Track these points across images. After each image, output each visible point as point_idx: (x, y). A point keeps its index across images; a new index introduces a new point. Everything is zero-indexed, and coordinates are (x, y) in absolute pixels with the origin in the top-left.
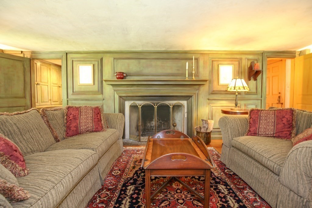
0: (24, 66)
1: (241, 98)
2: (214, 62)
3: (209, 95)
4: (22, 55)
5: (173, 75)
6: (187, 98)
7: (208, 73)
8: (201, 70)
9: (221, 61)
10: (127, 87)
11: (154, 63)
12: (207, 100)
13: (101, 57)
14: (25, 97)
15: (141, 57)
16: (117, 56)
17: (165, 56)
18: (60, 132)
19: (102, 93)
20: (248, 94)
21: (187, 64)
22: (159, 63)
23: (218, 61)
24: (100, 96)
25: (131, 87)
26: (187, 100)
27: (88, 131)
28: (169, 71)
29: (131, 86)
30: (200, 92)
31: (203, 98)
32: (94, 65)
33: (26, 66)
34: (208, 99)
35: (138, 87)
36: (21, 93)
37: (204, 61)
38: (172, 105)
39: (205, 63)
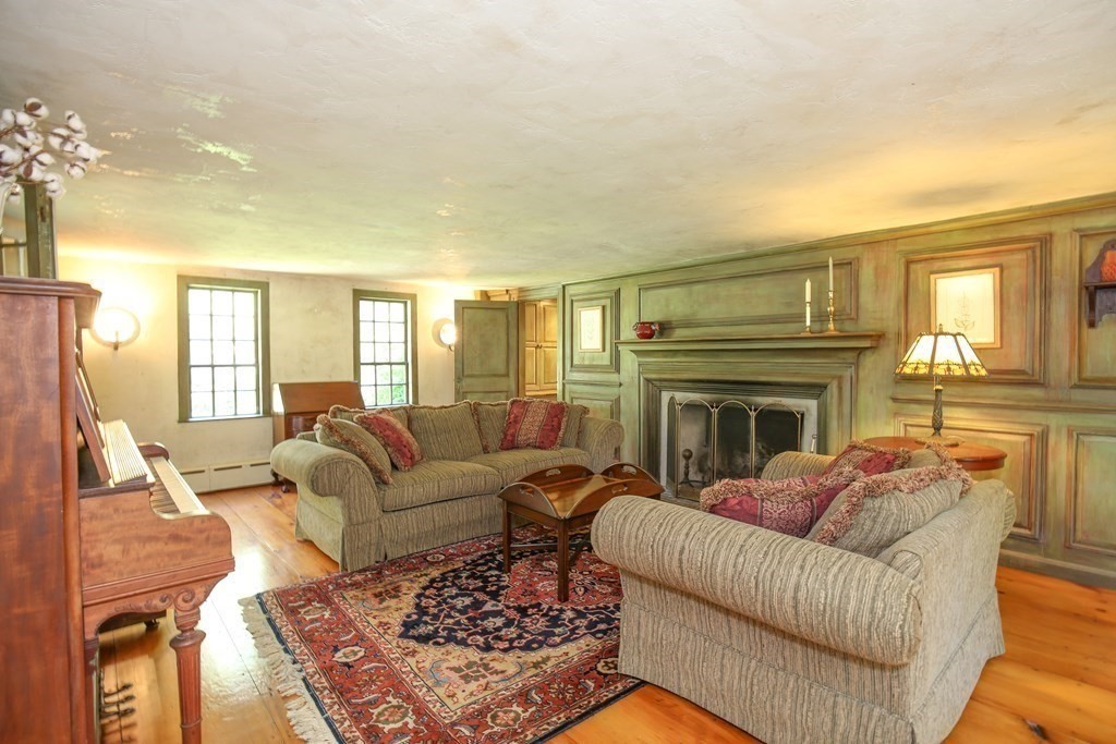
0: (507, 317)
1: (1047, 401)
2: (913, 267)
3: (897, 382)
4: (506, 298)
5: (773, 320)
6: (815, 390)
7: (892, 305)
8: (866, 297)
9: (944, 258)
10: (665, 357)
11: (723, 290)
12: (890, 403)
13: (617, 288)
14: (507, 375)
15: (696, 275)
16: (644, 281)
17: (754, 265)
18: (494, 440)
19: (618, 371)
20: (1082, 383)
21: (808, 284)
22: (736, 288)
23: (932, 259)
24: (614, 377)
25: (672, 357)
26: (818, 397)
27: (528, 445)
28: (763, 310)
29: (671, 353)
30: (861, 374)
31: (871, 392)
32: (604, 308)
33: (510, 318)
34: (895, 400)
35: (686, 356)
36: (501, 369)
37: (876, 269)
38: (755, 410)
39: (880, 272)
